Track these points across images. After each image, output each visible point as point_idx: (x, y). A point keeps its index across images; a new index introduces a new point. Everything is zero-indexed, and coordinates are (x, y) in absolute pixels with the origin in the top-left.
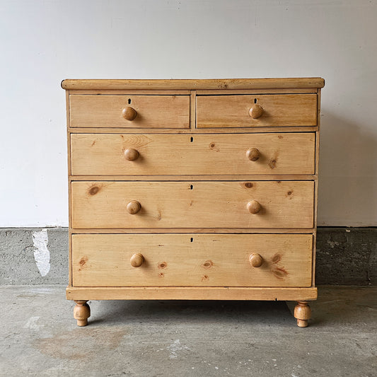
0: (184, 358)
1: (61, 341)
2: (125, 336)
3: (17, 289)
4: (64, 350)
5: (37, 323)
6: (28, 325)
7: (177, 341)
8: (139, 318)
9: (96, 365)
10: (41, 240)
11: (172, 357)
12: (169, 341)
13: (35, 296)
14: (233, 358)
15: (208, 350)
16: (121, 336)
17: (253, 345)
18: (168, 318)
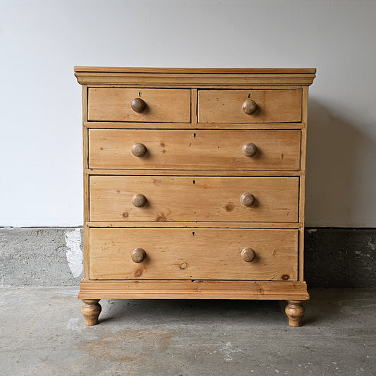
0: (239, 361)
1: (107, 343)
2: (172, 339)
3: (48, 290)
4: (113, 352)
5: (78, 325)
6: (68, 327)
7: (229, 344)
8: (183, 321)
9: (150, 367)
10: (73, 240)
11: (228, 360)
12: (220, 343)
13: (69, 298)
14: (291, 361)
15: (263, 353)
16: (169, 338)
17: (308, 348)
18: (213, 321)
